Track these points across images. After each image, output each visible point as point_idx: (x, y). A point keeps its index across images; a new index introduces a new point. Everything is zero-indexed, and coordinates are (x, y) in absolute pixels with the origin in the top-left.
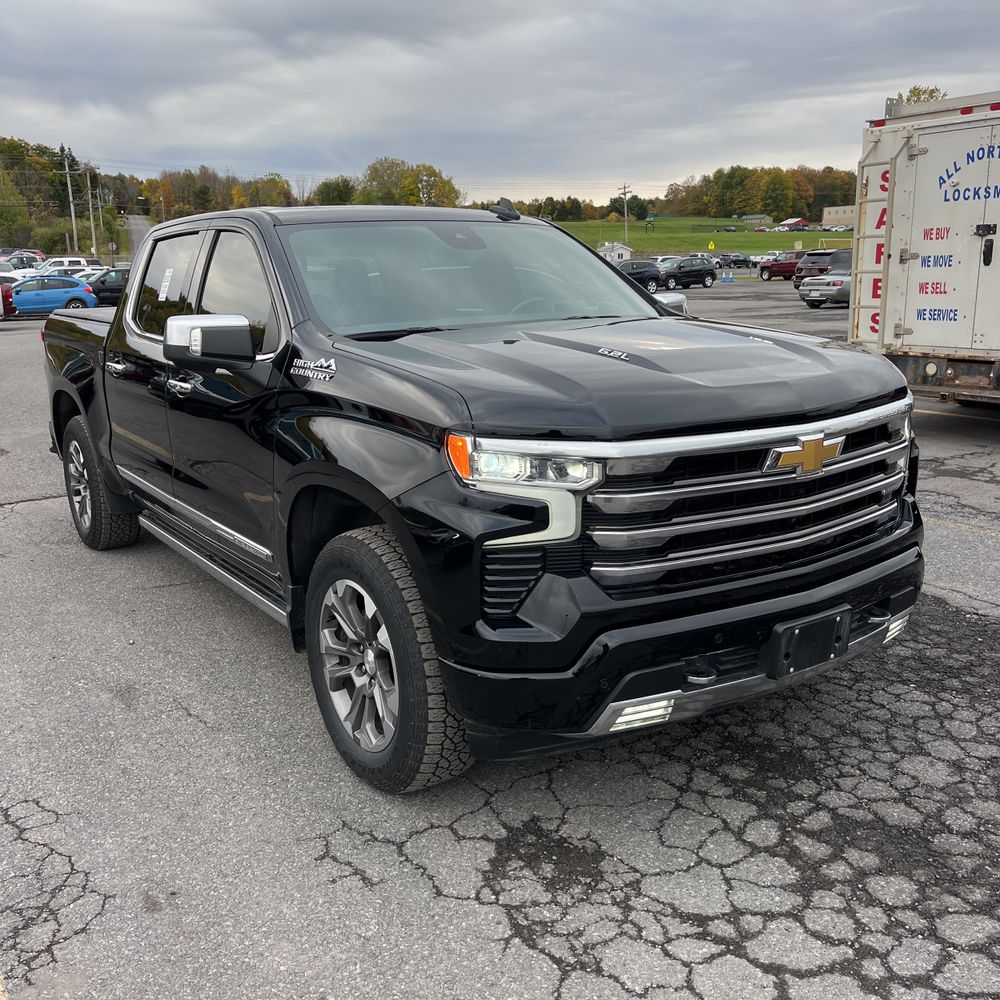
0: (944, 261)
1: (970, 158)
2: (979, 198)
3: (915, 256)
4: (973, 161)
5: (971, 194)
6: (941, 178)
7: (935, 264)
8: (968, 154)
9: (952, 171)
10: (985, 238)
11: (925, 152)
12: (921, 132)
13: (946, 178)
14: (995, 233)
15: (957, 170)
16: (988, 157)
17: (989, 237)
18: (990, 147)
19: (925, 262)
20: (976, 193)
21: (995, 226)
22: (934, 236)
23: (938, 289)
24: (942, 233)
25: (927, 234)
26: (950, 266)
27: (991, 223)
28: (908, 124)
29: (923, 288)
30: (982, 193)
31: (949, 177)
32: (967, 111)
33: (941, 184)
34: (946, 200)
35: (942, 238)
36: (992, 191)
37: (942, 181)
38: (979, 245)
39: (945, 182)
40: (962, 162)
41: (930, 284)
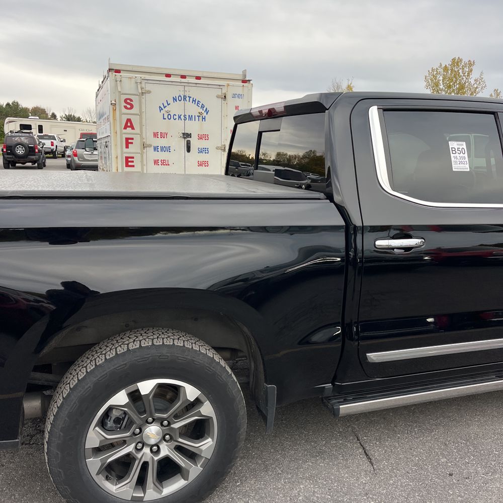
0: (167, 149)
1: (175, 99)
2: (181, 120)
3: (150, 146)
4: (176, 101)
5: (177, 117)
6: (160, 107)
7: (162, 151)
8: (173, 98)
9: (166, 104)
10: (186, 140)
11: (149, 92)
12: (146, 81)
13: (163, 107)
14: (191, 137)
15: (168, 105)
16: (184, 100)
17: (188, 139)
18: (184, 96)
19: (156, 149)
20: (179, 117)
21: (191, 134)
22: (159, 136)
23: (164, 163)
24: (163, 135)
25: (155, 135)
26: (170, 152)
27: (189, 133)
28: (138, 76)
29: (156, 162)
30: (182, 117)
31: (165, 107)
32: (168, 76)
33: (160, 110)
34: (164, 119)
35: (164, 138)
36: (187, 117)
37: (161, 109)
38: (183, 143)
39: (162, 109)
40: (171, 101)
41: (160, 160)
